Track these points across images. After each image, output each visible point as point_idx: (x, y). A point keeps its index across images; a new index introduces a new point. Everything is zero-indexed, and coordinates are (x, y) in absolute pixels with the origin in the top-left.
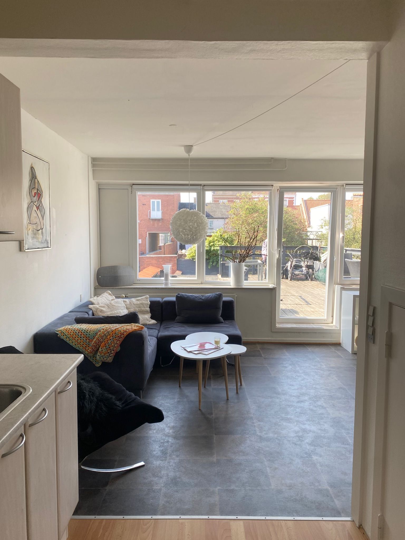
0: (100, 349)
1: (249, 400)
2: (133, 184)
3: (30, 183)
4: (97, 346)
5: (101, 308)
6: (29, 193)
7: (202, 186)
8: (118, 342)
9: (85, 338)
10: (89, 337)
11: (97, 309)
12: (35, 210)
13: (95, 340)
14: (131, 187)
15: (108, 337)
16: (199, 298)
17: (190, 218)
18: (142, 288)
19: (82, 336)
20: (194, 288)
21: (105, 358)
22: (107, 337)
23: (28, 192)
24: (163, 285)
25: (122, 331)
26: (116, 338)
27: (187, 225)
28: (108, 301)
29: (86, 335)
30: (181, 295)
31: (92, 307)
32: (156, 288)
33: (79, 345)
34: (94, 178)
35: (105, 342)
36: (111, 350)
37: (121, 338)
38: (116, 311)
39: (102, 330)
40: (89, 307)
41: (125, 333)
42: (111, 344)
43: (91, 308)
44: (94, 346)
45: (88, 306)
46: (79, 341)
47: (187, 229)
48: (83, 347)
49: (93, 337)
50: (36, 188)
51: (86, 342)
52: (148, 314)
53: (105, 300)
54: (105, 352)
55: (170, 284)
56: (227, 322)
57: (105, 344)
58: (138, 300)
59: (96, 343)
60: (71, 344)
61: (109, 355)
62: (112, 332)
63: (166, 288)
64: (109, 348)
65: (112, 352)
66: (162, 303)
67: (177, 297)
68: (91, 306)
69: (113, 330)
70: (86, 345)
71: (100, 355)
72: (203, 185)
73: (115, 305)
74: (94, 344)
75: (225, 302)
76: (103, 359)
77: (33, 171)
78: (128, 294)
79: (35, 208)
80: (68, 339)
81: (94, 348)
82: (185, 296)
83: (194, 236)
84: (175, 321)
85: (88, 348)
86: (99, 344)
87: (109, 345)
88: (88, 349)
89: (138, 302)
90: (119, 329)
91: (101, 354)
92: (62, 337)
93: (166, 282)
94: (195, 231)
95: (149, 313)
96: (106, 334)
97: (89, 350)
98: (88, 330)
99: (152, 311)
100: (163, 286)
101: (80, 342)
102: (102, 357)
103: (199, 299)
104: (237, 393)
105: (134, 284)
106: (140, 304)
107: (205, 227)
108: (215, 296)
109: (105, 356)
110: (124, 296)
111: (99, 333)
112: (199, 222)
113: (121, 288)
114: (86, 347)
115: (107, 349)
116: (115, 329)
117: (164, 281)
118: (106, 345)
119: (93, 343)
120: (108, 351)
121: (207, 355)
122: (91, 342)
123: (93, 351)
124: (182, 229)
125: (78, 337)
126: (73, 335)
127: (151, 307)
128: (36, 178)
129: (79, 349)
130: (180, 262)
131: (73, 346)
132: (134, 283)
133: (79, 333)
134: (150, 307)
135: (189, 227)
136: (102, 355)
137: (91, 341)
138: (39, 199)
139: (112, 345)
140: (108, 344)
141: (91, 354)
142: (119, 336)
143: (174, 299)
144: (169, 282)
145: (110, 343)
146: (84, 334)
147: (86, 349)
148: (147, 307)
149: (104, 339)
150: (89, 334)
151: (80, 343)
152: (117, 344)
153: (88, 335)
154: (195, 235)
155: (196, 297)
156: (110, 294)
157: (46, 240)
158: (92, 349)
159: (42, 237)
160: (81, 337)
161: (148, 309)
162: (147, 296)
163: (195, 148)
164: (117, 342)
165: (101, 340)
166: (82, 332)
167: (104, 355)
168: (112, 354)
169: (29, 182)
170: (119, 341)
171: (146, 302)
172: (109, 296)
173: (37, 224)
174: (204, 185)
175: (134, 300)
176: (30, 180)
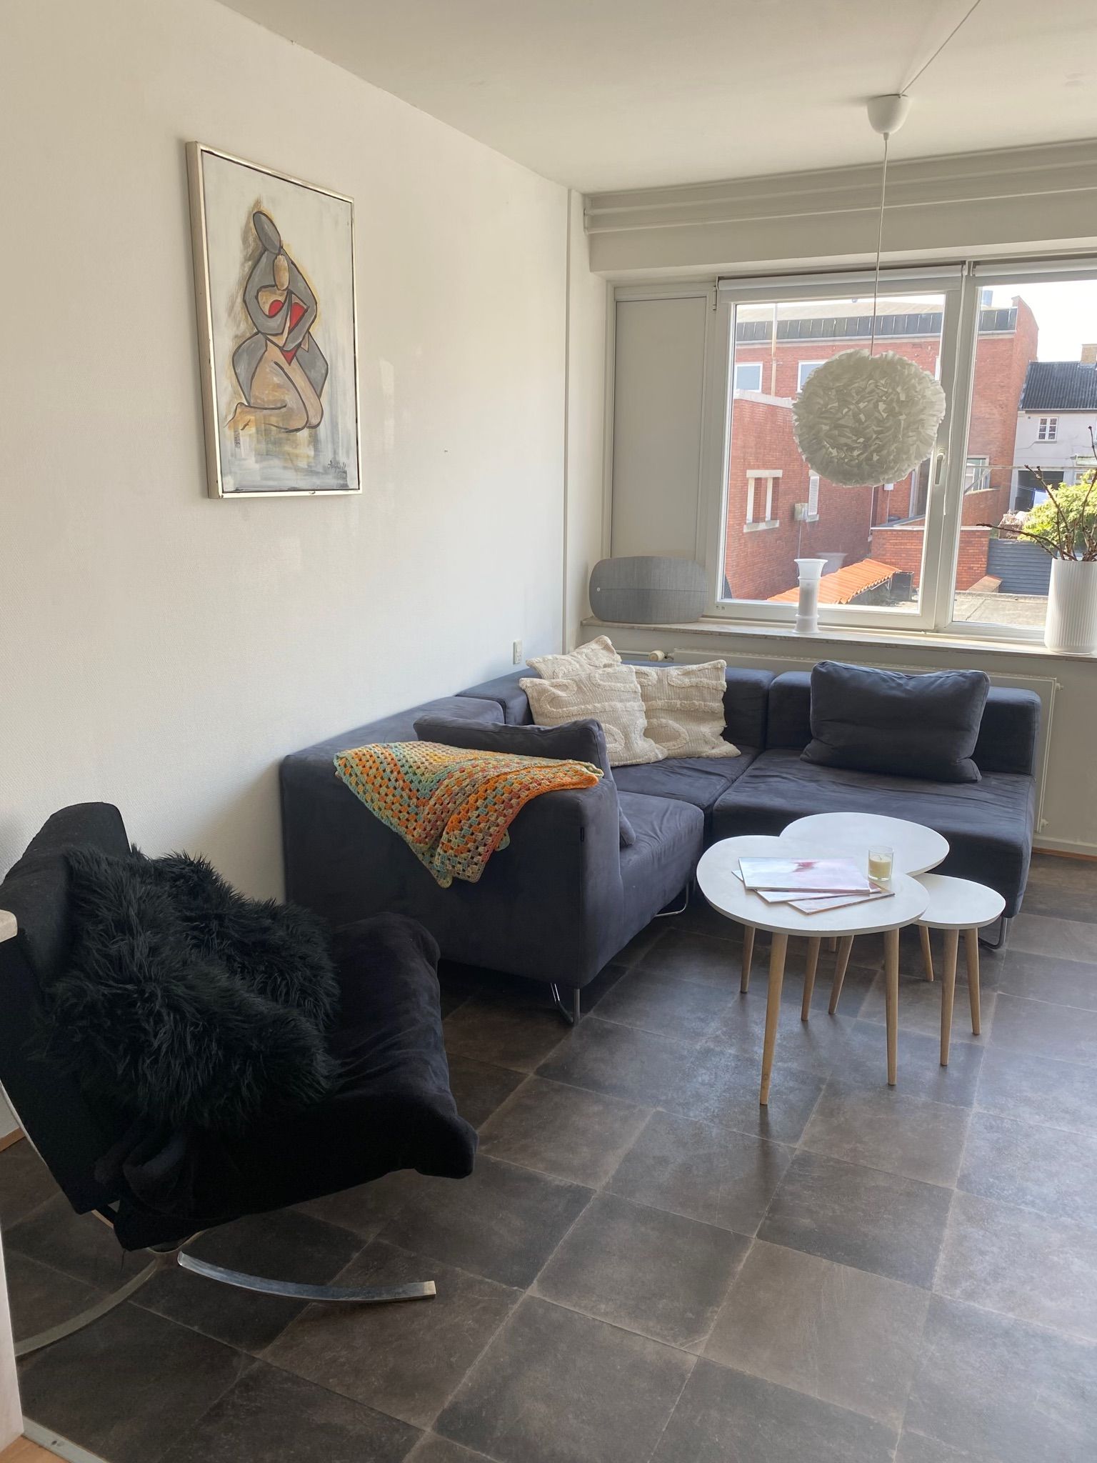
0: (444, 833)
1: (976, 1108)
2: (720, 278)
3: (247, 269)
4: (439, 823)
5: (553, 690)
6: (244, 301)
7: (966, 267)
8: (501, 820)
9: (407, 790)
10: (418, 790)
11: (543, 691)
12: (276, 363)
13: (432, 802)
14: (714, 288)
15: (471, 799)
16: (894, 685)
17: (862, 384)
18: (720, 634)
19: (399, 784)
20: (897, 646)
21: (458, 865)
22: (468, 797)
23: (239, 300)
24: (793, 627)
25: (516, 786)
26: (495, 804)
27: (850, 410)
28: (591, 667)
29: (411, 782)
30: (831, 669)
31: (528, 685)
32: (766, 637)
33: (389, 813)
34: (593, 266)
35: (460, 813)
36: (476, 844)
37: (511, 807)
38: (599, 703)
39: (457, 774)
40: (520, 685)
41: (524, 794)
42: (479, 824)
43: (524, 687)
44: (429, 822)
45: (518, 681)
46: (390, 798)
47: (847, 427)
48: (399, 819)
49: (431, 791)
50: (283, 285)
51: (409, 806)
52: (714, 720)
53: (581, 666)
54: (458, 846)
55: (819, 624)
56: (994, 783)
57: (460, 822)
58: (687, 674)
59: (435, 813)
60: (369, 805)
61: (472, 858)
62: (486, 783)
63: (798, 638)
64: (472, 834)
65: (481, 849)
66: (768, 691)
67: (817, 674)
68: (526, 682)
69: (488, 777)
70: (407, 815)
71: (442, 853)
72: (970, 263)
73: (601, 683)
74: (428, 814)
75: (995, 710)
76: (453, 867)
77: (267, 226)
78: (672, 651)
79: (275, 354)
80: (361, 788)
81: (428, 829)
82: (846, 674)
83: (874, 451)
84: (803, 756)
85: (415, 824)
86: (442, 816)
87: (471, 826)
88: (415, 829)
89: (687, 681)
90: (508, 777)
91: (445, 852)
92: (345, 779)
93: (806, 617)
94: (876, 432)
95: (721, 718)
96: (466, 789)
97: (415, 833)
98: (419, 768)
99: (729, 714)
100: (794, 633)
101: (393, 803)
102: (448, 862)
103: (892, 688)
104: (943, 1065)
105: (703, 616)
106: (692, 686)
107: (922, 416)
108: (956, 683)
109: (458, 859)
110: (660, 654)
111: (446, 782)
112: (899, 398)
113: (655, 629)
114: (407, 820)
115: (464, 837)
116: (498, 776)
117: (797, 615)
118: (462, 824)
119: (426, 813)
120: (467, 843)
121: (808, 914)
122: (422, 807)
123: (426, 837)
124: (827, 428)
125: (387, 787)
126: (375, 777)
127: (727, 699)
128: (280, 250)
129: (388, 824)
130: (1000, 549)
131: (375, 813)
132: (705, 614)
133: (392, 772)
134: (724, 700)
135: (855, 416)
136: (448, 854)
137: (421, 803)
138: (296, 325)
139: (481, 826)
140: (470, 821)
141: (422, 845)
142: (506, 800)
143: (804, 678)
144: (816, 617)
145: (474, 818)
146: (406, 778)
147: (407, 827)
148: (714, 700)
149: (458, 803)
150: (421, 781)
151: (393, 807)
152: (498, 825)
153: (417, 782)
154: (878, 450)
155: (884, 680)
156: (606, 647)
157: (334, 465)
158: (425, 830)
159: (312, 453)
160: (395, 788)
161: (718, 706)
162: (722, 661)
163: (910, 105)
164: (497, 819)
165: (448, 804)
166: (402, 770)
167: (456, 856)
168: (480, 855)
169: (243, 265)
170: (505, 816)
171: (714, 682)
172: (604, 652)
173: (284, 410)
174: (976, 263)
175: (674, 671)
176: (247, 259)
